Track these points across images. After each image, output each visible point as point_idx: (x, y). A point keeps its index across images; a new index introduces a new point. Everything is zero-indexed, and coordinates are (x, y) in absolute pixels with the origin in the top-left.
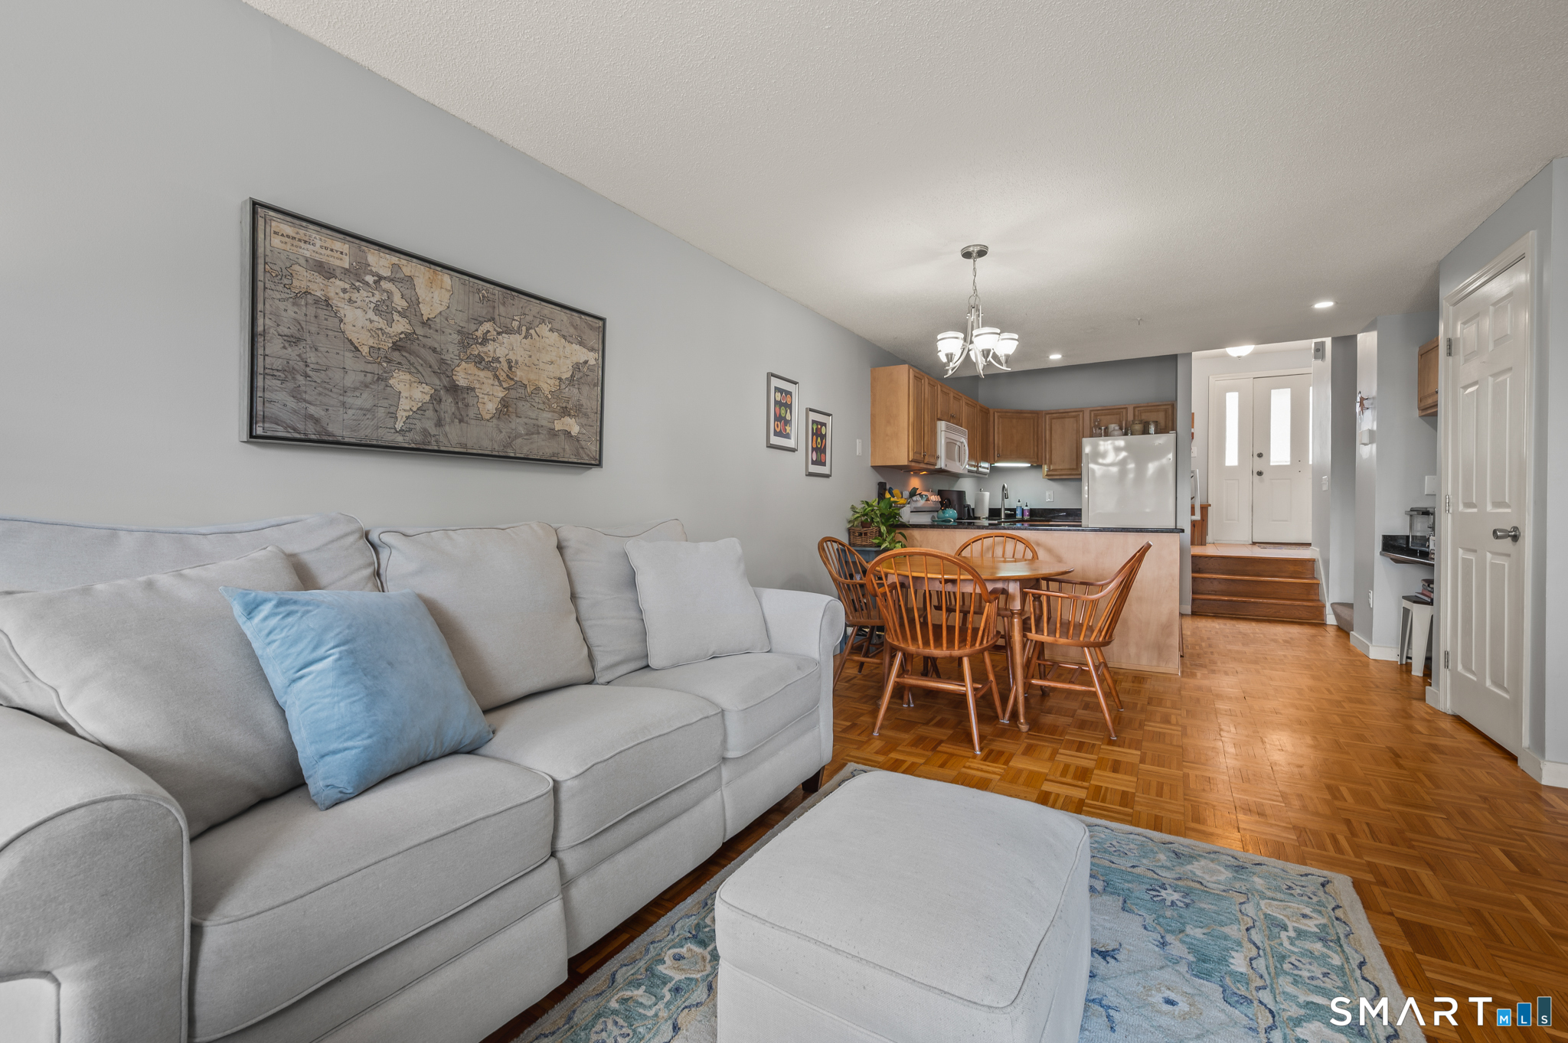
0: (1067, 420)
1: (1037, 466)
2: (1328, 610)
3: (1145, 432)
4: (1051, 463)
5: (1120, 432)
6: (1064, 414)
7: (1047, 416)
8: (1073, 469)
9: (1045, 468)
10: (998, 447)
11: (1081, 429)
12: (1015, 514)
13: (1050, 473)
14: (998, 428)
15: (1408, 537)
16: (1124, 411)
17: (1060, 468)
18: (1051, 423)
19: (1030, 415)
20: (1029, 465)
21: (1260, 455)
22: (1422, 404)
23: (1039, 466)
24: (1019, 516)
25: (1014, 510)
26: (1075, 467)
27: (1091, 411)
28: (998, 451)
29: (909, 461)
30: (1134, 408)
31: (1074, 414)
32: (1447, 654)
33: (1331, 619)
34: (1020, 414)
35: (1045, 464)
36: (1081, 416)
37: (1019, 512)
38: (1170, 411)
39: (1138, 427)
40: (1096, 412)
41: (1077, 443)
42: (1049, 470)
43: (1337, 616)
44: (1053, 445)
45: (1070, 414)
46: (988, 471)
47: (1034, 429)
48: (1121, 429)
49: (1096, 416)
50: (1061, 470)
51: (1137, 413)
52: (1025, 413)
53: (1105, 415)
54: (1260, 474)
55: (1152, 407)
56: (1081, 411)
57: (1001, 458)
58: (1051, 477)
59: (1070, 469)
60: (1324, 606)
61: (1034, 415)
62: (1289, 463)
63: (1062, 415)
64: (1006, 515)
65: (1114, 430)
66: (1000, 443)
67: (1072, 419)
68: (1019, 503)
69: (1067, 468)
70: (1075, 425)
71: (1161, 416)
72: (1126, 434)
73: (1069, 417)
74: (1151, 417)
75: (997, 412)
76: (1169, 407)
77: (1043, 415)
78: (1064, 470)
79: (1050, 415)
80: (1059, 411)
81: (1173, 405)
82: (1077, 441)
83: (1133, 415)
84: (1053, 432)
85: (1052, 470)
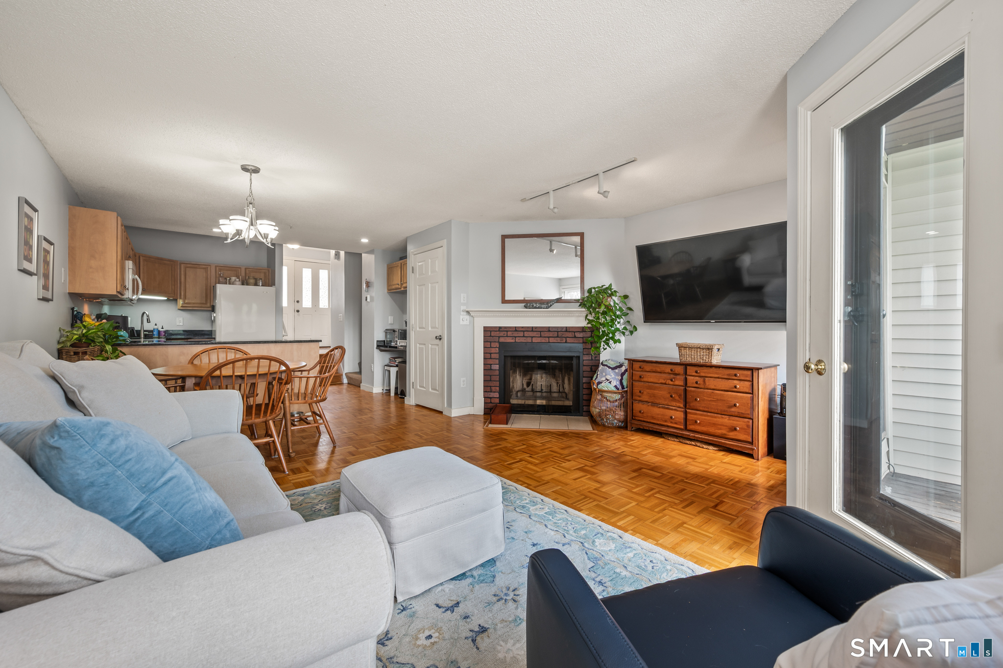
0: (198, 269)
1: (173, 299)
2: (344, 376)
3: (256, 284)
4: (185, 298)
5: (240, 283)
7: (183, 265)
8: (203, 303)
9: (180, 302)
11: (209, 277)
12: (153, 334)
13: (185, 305)
14: (143, 269)
15: (384, 341)
16: (239, 269)
17: (193, 302)
18: (185, 270)
19: (168, 262)
20: (166, 298)
21: (298, 302)
22: (390, 288)
23: (175, 300)
24: (156, 336)
25: (152, 331)
26: (205, 302)
27: (216, 267)
29: (117, 292)
30: (246, 269)
31: (204, 266)
32: (413, 383)
33: (345, 381)
34: (160, 260)
35: (180, 298)
36: (209, 269)
37: (156, 333)
38: (267, 274)
39: (252, 281)
40: (220, 267)
42: (184, 303)
43: (348, 377)
44: (187, 286)
45: (201, 266)
47: (171, 272)
48: (239, 280)
49: (220, 270)
50: (194, 303)
51: (247, 272)
52: (165, 260)
53: (226, 270)
54: (298, 311)
55: (258, 270)
56: (210, 265)
57: (146, 292)
58: (184, 309)
59: (201, 303)
60: (342, 375)
61: (172, 263)
62: (311, 307)
63: (195, 266)
64: (145, 335)
65: (235, 280)
66: (145, 280)
67: (202, 270)
68: (156, 325)
69: (198, 302)
70: (205, 274)
71: (262, 276)
72: (243, 284)
73: (200, 268)
74: (257, 276)
75: (143, 256)
76: (267, 271)
77: (179, 263)
78: (197, 303)
79: (185, 265)
80: (192, 263)
81: (269, 271)
82: (206, 285)
83: (246, 273)
84: (187, 277)
85: (186, 303)
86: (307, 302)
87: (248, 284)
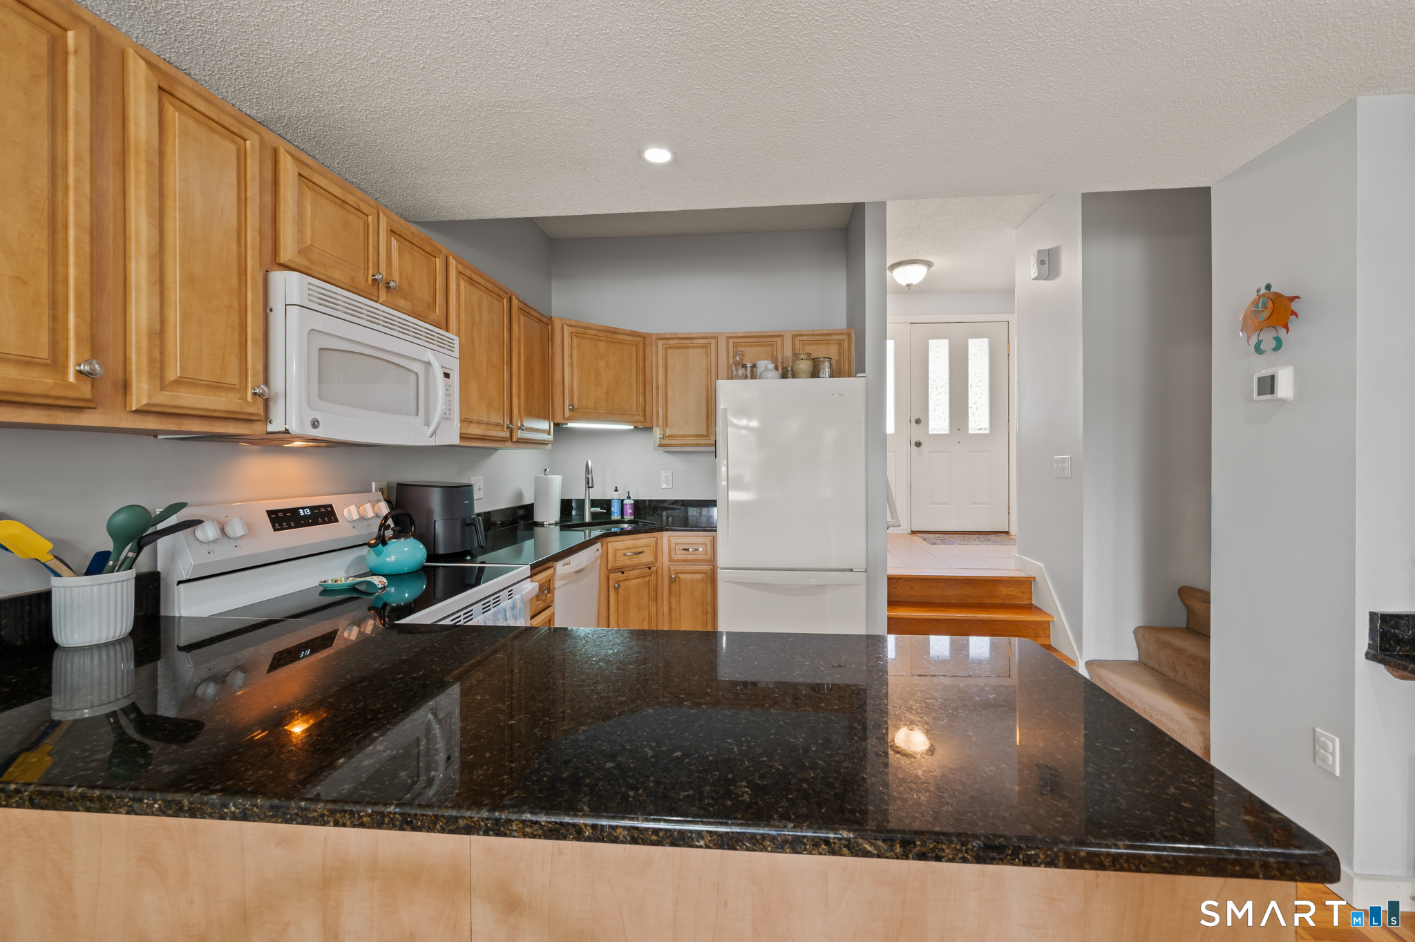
0: (691, 351)
1: (643, 428)
3: (815, 374)
4: (666, 424)
5: (776, 374)
6: (687, 341)
7: (660, 343)
8: (701, 436)
9: (658, 432)
10: (572, 392)
11: (714, 365)
12: (609, 512)
13: (666, 440)
14: (572, 357)
16: (779, 340)
17: (681, 433)
18: (666, 356)
19: (630, 338)
20: (632, 427)
21: (918, 421)
23: (649, 429)
24: (616, 516)
25: (606, 504)
26: (705, 433)
27: (729, 338)
28: (572, 399)
30: (794, 336)
31: (701, 341)
34: (611, 335)
35: (658, 426)
36: (713, 346)
37: (615, 509)
38: (846, 345)
39: (805, 366)
40: (736, 340)
41: (707, 392)
42: (664, 437)
44: (670, 393)
45: (696, 341)
46: (551, 438)
47: (637, 363)
48: (776, 368)
49: (736, 345)
50: (683, 436)
51: (797, 345)
52: (622, 334)
53: (750, 346)
54: (918, 444)
55: (823, 337)
56: (714, 337)
57: (576, 414)
58: (667, 448)
59: (697, 436)
61: (637, 339)
62: (947, 432)
63: (684, 342)
64: (594, 515)
65: (767, 370)
66: (576, 384)
67: (699, 351)
68: (616, 490)
69: (694, 432)
70: (704, 360)
71: (833, 352)
72: (784, 376)
73: (694, 347)
74: (819, 352)
75: (569, 325)
76: (844, 337)
77: (654, 340)
78: (689, 436)
79: (664, 342)
80: (680, 336)
81: (849, 336)
82: (707, 388)
83: (794, 348)
84: (669, 371)
85: (669, 436)
86: (939, 421)
87: (794, 376)
